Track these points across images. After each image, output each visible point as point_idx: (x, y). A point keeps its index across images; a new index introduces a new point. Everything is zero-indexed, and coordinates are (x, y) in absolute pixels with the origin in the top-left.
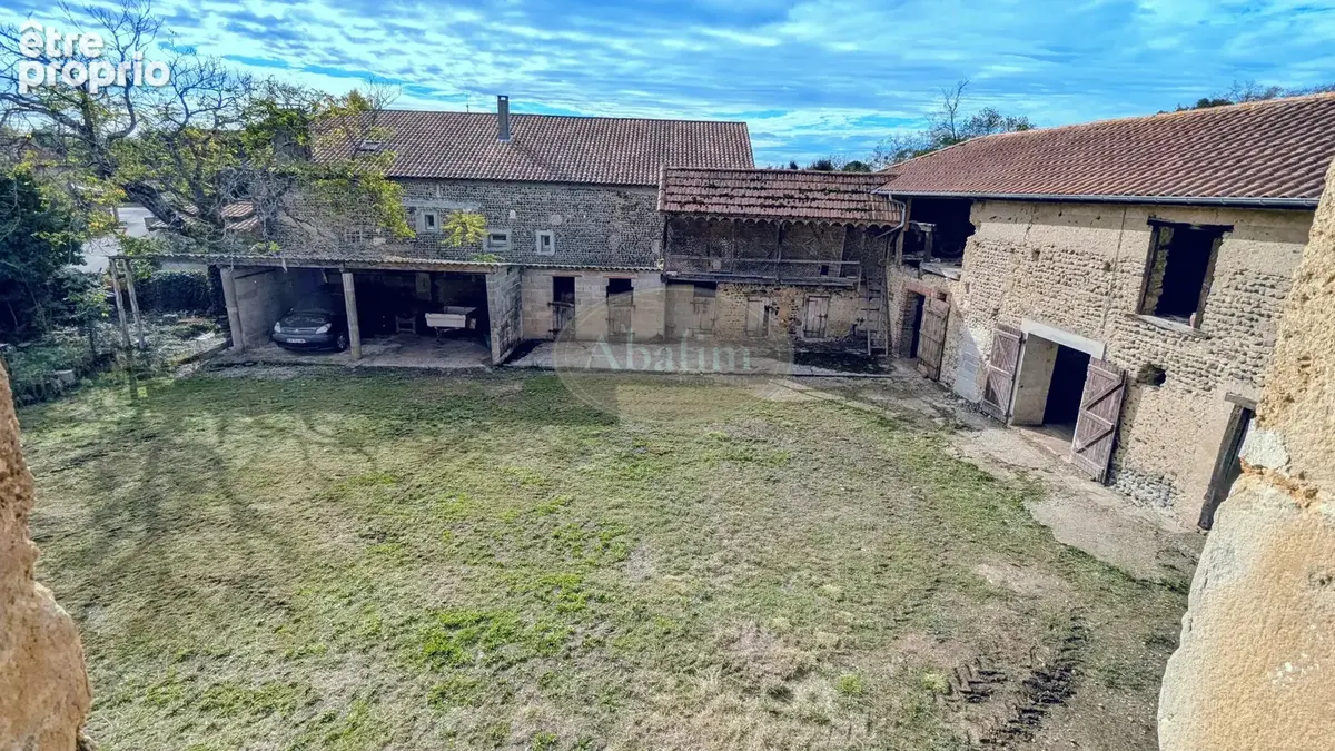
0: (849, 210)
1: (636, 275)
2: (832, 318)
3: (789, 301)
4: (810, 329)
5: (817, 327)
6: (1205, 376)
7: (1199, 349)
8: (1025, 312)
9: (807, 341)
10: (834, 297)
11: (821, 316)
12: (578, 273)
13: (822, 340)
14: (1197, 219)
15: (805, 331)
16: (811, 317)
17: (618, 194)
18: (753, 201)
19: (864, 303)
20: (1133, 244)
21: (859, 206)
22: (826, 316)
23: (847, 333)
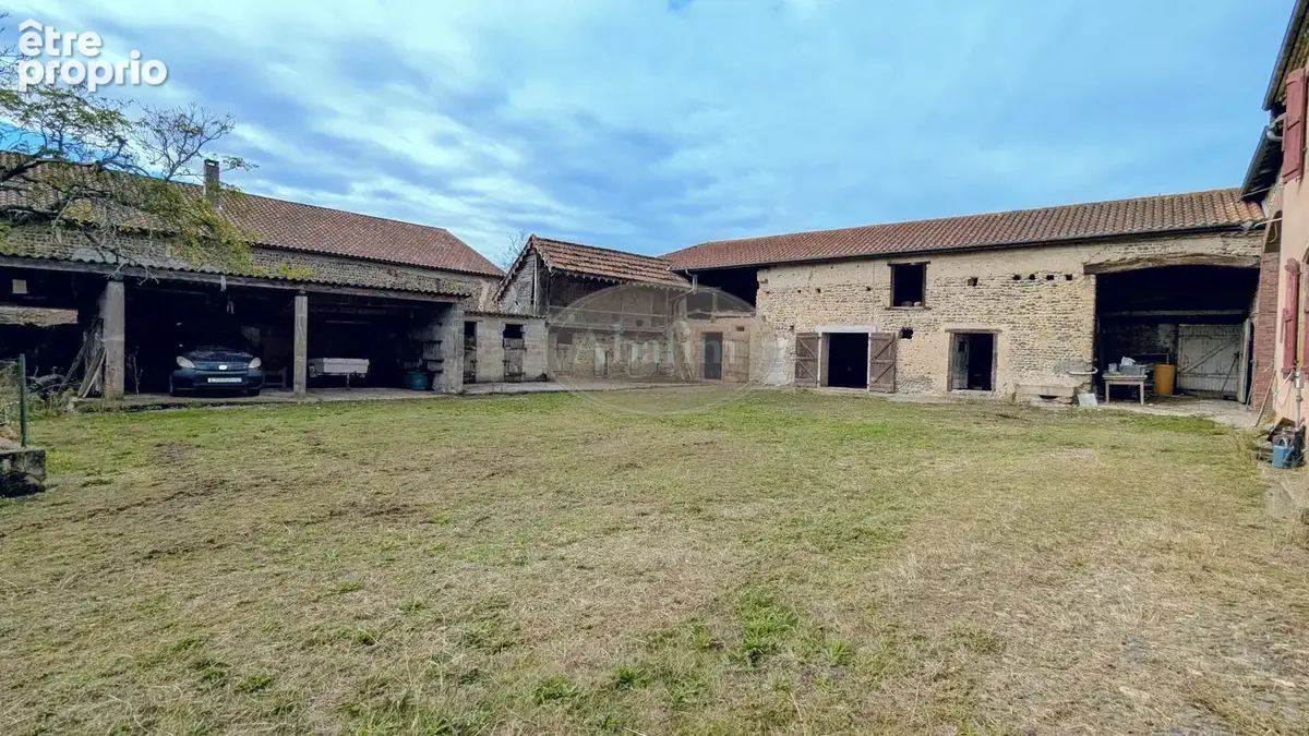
1: (526, 322)
6: (931, 326)
7: (927, 314)
12: (480, 318)
14: (913, 261)
17: (389, 273)
20: (881, 275)
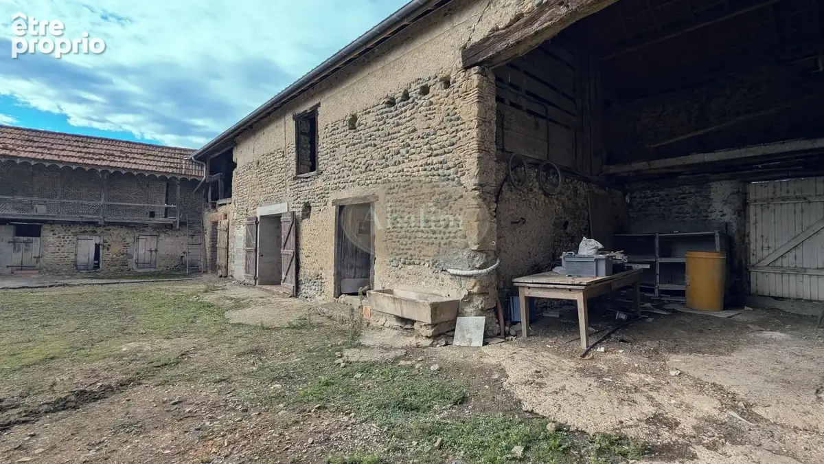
0: (163, 167)
2: (162, 251)
3: (120, 239)
4: (141, 260)
5: (147, 260)
6: (324, 197)
7: (320, 182)
8: (258, 204)
9: (139, 271)
10: (163, 236)
11: (151, 251)
13: (153, 270)
15: (137, 264)
16: (141, 252)
18: (74, 154)
19: (187, 239)
21: (172, 165)
22: (156, 251)
23: (176, 263)
